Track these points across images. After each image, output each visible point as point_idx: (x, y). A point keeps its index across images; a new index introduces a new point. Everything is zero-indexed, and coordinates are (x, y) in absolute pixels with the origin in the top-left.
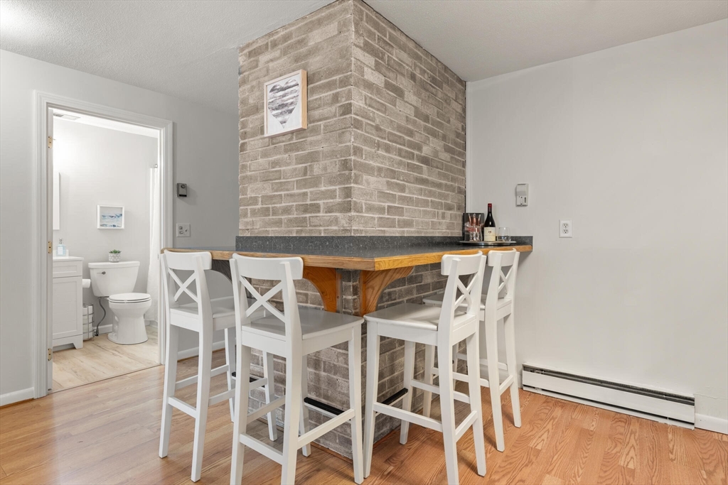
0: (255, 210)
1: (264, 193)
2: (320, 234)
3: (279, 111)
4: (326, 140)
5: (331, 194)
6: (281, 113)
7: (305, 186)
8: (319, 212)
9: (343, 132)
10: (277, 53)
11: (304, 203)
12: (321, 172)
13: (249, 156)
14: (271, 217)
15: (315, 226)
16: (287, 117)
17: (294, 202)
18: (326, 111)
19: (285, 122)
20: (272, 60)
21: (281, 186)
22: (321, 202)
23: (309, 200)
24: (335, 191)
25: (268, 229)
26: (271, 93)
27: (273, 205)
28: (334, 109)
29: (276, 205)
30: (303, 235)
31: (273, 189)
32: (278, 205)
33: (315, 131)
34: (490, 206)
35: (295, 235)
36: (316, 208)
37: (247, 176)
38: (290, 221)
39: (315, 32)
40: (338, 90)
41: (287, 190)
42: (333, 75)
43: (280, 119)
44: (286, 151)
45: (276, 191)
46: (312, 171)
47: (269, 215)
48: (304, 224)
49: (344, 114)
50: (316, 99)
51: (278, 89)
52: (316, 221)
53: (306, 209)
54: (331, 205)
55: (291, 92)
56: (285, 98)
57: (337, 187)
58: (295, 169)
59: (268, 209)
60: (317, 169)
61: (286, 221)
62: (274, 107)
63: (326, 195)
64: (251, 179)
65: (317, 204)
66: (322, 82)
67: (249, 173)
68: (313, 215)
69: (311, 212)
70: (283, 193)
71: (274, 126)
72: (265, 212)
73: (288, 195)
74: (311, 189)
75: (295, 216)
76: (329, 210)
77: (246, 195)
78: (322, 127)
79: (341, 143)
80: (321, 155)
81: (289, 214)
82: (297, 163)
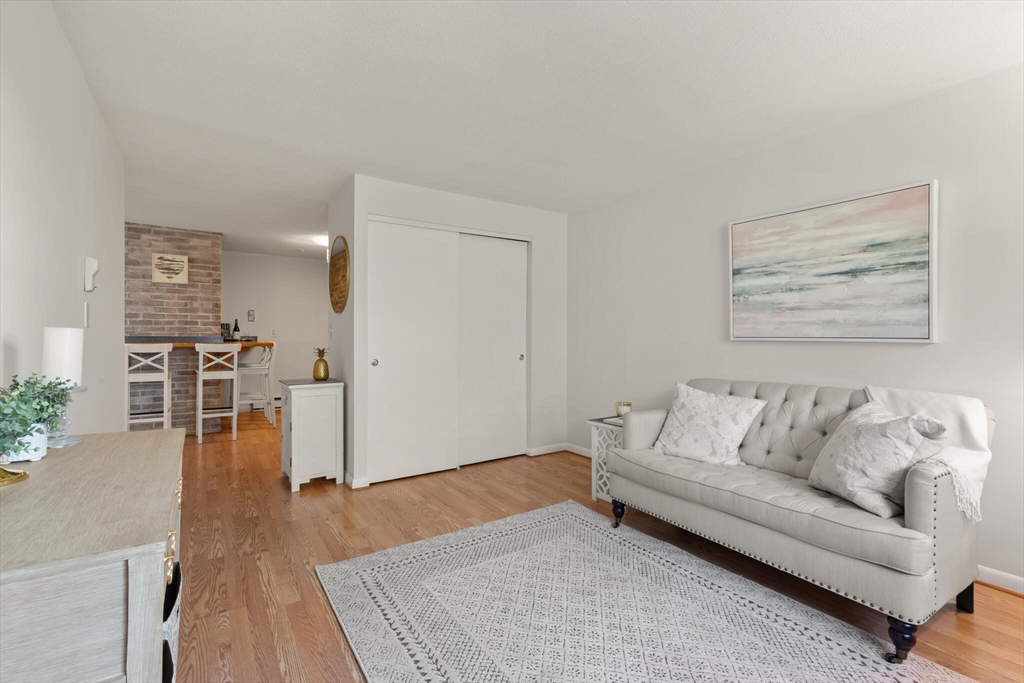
1: (147, 312)
3: (166, 271)
4: (203, 292)
6: (168, 273)
7: (185, 312)
8: (197, 325)
11: (185, 320)
12: (198, 306)
14: (153, 326)
16: (173, 275)
17: (176, 319)
18: (203, 279)
19: (171, 278)
20: (154, 240)
21: (164, 310)
22: (198, 320)
23: (189, 319)
25: (149, 332)
26: (158, 260)
27: (155, 320)
28: (208, 279)
29: (158, 320)
31: (155, 310)
32: (161, 320)
33: (194, 286)
34: (236, 321)
36: (196, 323)
40: (212, 271)
41: (170, 312)
42: (208, 264)
44: (169, 292)
45: (159, 312)
46: (191, 305)
48: (186, 331)
49: (215, 283)
50: (196, 272)
51: (165, 259)
53: (187, 323)
54: (206, 322)
55: (178, 264)
56: (171, 266)
57: (211, 315)
58: (177, 302)
59: (150, 321)
60: (195, 305)
61: (168, 328)
62: (161, 267)
63: (201, 317)
64: (131, 302)
65: (196, 321)
66: (199, 265)
69: (190, 325)
70: (165, 313)
71: (159, 277)
73: (170, 315)
74: (191, 314)
75: (177, 326)
76: (205, 324)
78: (200, 286)
79: (213, 295)
80: (198, 298)
81: (171, 325)
82: (179, 300)
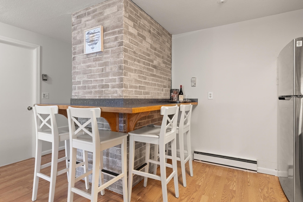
0: (80, 87)
1: (84, 79)
2: (109, 97)
3: (91, 43)
4: (112, 57)
5: (114, 80)
6: (92, 44)
7: (102, 77)
8: (109, 88)
9: (119, 54)
10: (90, 18)
11: (102, 84)
12: (109, 71)
13: (77, 63)
14: (87, 90)
15: (107, 94)
16: (94, 46)
17: (98, 83)
18: (112, 44)
19: (93, 48)
20: (87, 21)
21: (92, 76)
22: (109, 84)
23: (104, 82)
24: (116, 79)
25: (85, 95)
26: (87, 35)
27: (88, 85)
28: (115, 43)
29: (89, 85)
30: (102, 98)
31: (88, 77)
32: (90, 85)
33: (107, 52)
34: (181, 86)
35: (98, 98)
36: (107, 86)
37: (76, 72)
38: (96, 92)
39: (107, 10)
40: (117, 35)
41: (94, 78)
42: (115, 29)
43: (91, 47)
44: (94, 61)
45: (89, 78)
46: (105, 70)
47: (86, 89)
48: (102, 93)
49: (119, 46)
50: (107, 39)
51: (90, 33)
52: (107, 92)
53: (103, 87)
54: (114, 85)
55: (96, 35)
56: (93, 38)
57: (117, 77)
58: (98, 69)
59: (85, 86)
60: (108, 69)
61: (94, 92)
62: (88, 41)
63: (112, 80)
64: (78, 73)
65: (108, 84)
66: (110, 31)
67: (77, 70)
68: (106, 89)
69: (105, 88)
70: (92, 79)
71: (88, 49)
72: (84, 88)
73: (95, 80)
74: (105, 78)
75: (98, 90)
76: (113, 87)
77: (75, 80)
78: (110, 51)
79: (118, 58)
80: (110, 63)
81: (95, 89)
82: (99, 66)
